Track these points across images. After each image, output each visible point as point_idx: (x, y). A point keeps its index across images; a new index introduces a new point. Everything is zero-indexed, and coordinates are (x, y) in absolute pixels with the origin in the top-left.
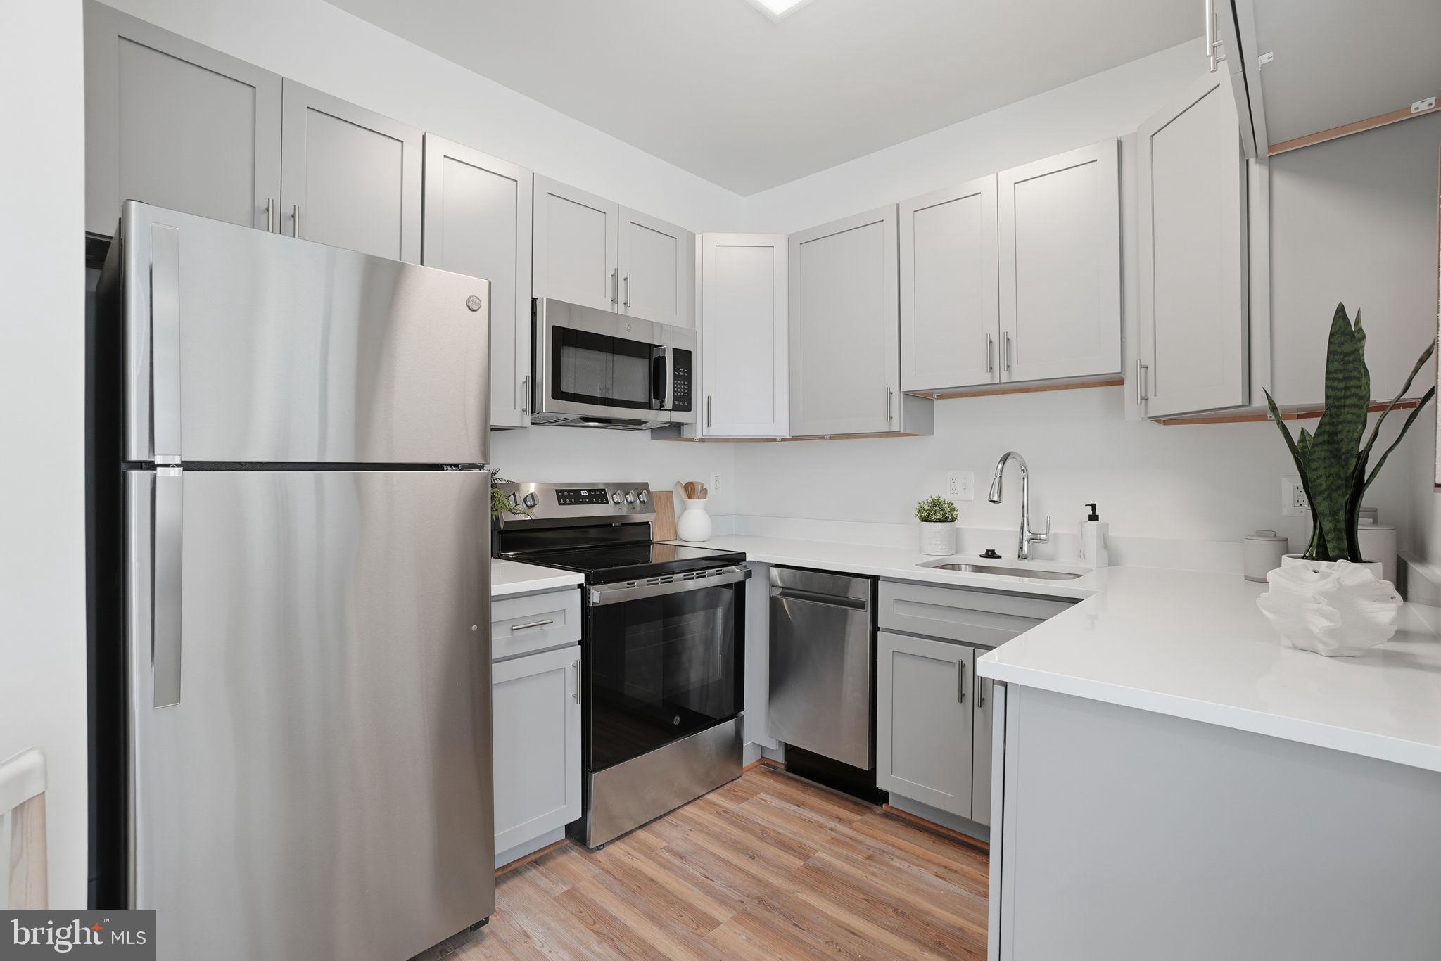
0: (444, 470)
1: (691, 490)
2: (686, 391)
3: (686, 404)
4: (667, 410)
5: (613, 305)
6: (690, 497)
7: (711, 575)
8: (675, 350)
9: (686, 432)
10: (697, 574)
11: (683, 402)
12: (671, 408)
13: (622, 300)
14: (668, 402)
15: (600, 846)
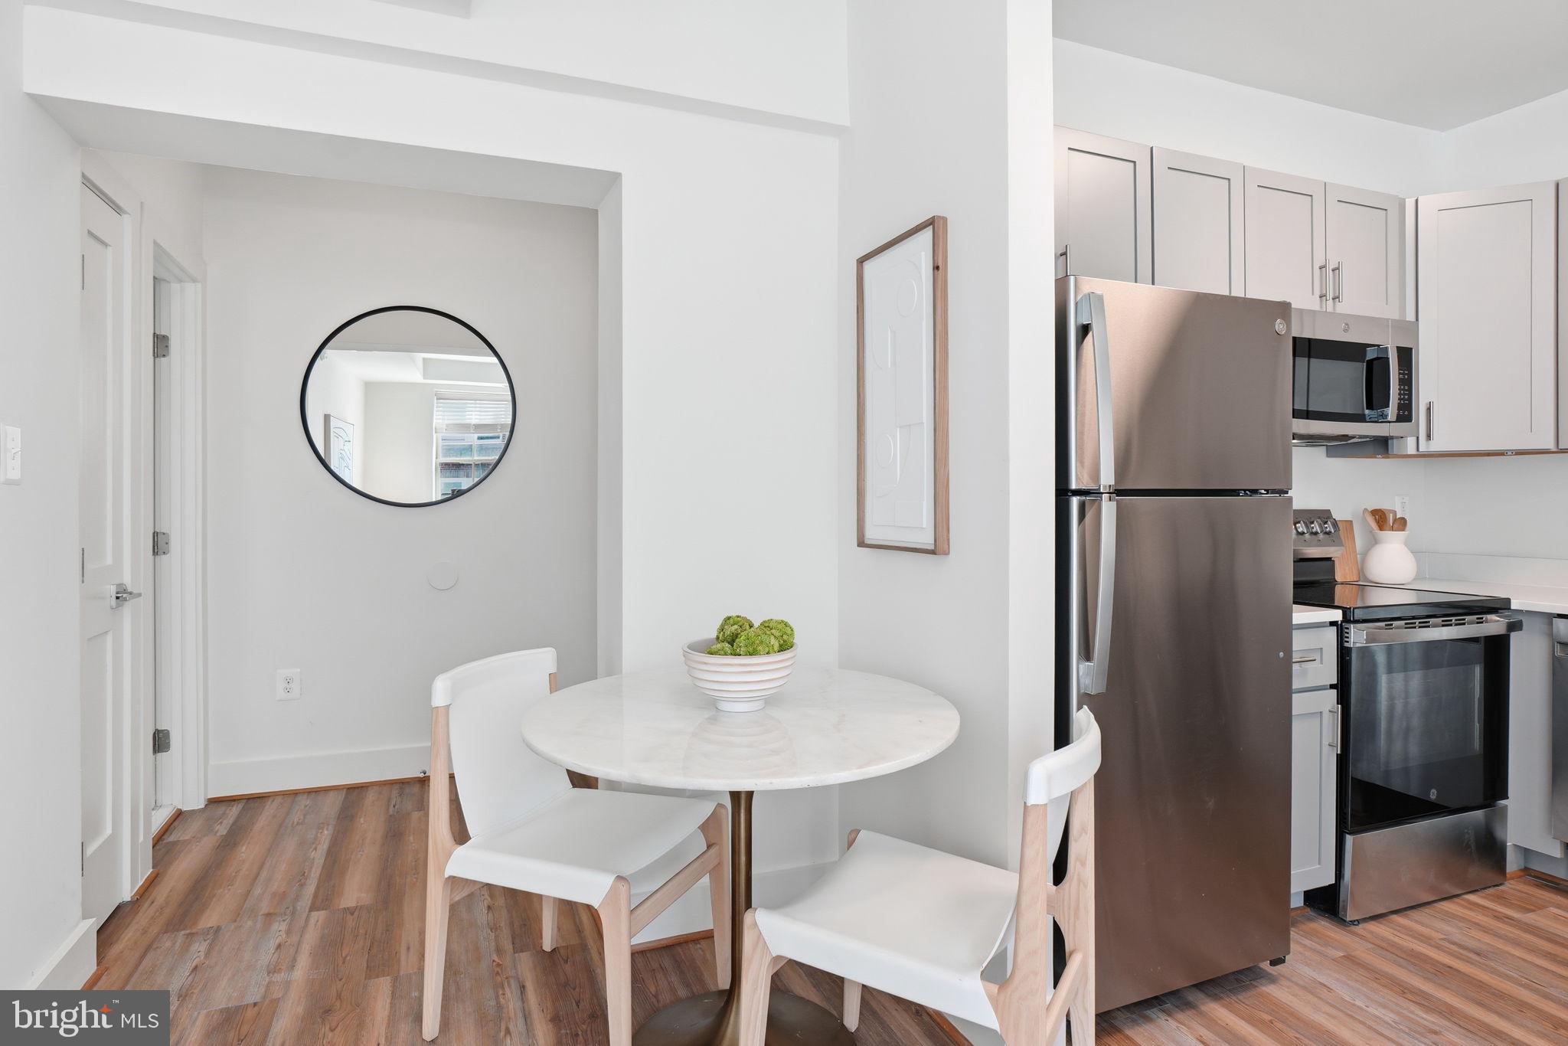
0: (1239, 496)
1: (1381, 518)
2: (1406, 397)
3: (1406, 413)
4: (1389, 422)
5: (1321, 301)
6: (1381, 528)
7: (1470, 623)
8: (1399, 348)
9: (1395, 447)
10: (1456, 620)
11: (1405, 414)
12: (1394, 419)
13: (1330, 295)
14: (1392, 411)
15: (1354, 921)
